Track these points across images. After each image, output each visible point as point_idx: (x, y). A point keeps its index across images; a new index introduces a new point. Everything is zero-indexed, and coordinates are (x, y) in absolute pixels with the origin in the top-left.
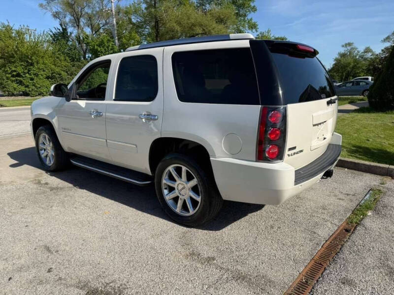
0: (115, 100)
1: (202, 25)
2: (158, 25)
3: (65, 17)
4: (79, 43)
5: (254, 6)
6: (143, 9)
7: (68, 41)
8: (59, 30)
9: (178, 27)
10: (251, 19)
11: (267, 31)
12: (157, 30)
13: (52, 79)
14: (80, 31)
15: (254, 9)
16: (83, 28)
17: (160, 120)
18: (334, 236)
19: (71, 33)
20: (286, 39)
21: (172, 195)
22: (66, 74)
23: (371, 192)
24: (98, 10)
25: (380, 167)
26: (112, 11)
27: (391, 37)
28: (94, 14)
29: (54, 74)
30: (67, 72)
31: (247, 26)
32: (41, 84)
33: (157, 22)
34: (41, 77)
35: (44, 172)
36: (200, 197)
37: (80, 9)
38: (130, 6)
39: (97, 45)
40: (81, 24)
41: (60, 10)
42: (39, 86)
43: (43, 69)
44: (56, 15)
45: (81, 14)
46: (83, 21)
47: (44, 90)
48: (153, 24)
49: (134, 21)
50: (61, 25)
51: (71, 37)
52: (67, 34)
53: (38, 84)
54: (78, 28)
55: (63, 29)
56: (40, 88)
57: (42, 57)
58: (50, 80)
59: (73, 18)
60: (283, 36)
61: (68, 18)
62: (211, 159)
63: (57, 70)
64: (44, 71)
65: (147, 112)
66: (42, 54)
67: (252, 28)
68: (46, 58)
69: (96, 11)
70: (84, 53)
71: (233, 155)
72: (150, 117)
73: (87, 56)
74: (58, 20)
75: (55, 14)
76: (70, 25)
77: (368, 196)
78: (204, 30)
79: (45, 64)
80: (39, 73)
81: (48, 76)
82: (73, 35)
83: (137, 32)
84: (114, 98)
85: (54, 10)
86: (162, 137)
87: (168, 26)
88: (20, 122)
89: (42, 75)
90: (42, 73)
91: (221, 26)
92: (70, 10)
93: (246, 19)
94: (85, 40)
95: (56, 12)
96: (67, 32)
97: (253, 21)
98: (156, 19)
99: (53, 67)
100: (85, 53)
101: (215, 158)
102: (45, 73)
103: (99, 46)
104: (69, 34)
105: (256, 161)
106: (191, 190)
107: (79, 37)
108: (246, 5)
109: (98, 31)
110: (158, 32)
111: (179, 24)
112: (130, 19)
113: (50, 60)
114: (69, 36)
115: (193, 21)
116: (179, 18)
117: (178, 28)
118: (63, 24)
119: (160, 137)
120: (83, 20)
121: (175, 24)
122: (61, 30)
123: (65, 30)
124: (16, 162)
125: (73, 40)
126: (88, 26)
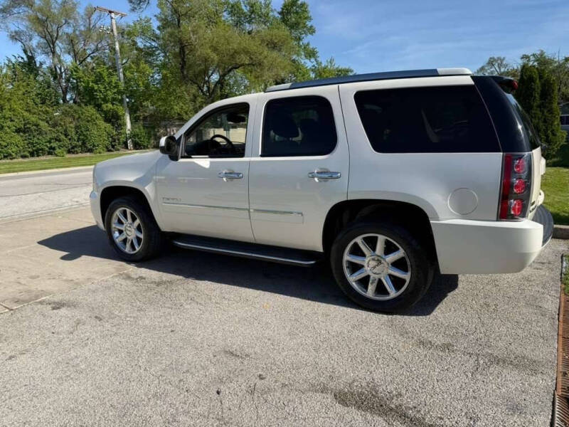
0: (262, 156)
1: (248, 52)
2: (184, 52)
3: (31, 40)
4: (55, 78)
5: (311, 27)
6: (155, 28)
7: (37, 75)
8: (22, 58)
9: (214, 55)
10: (308, 44)
11: (329, 60)
12: (183, 60)
13: (24, 132)
14: (56, 60)
15: (312, 31)
16: (60, 56)
17: (344, 179)
18: (562, 309)
19: (41, 64)
20: (352, 71)
21: (358, 275)
22: (46, 124)
23: (564, 258)
24: (82, 28)
25: (561, 229)
26: (112, 31)
27: (486, 68)
28: (76, 35)
29: (28, 126)
30: (47, 122)
31: (303, 53)
32: (8, 141)
33: (182, 49)
34: (8, 130)
35: (124, 264)
36: (409, 273)
37: (55, 27)
38: (135, 25)
39: (92, 82)
40: (57, 49)
41: (22, 28)
42: (4, 144)
43: (10, 118)
44: (15, 37)
45: (58, 35)
46: (60, 46)
47: (14, 150)
48: (177, 50)
49: (140, 45)
50: (25, 51)
51: (42, 70)
52: (36, 65)
53: (4, 141)
54: (53, 55)
55: (28, 56)
56: (6, 147)
57: (9, 100)
58: (21, 134)
59: (45, 41)
60: (347, 68)
61: (36, 41)
62: (431, 222)
63: (33, 119)
64: (12, 121)
65: (321, 169)
66: (7, 95)
67: (310, 57)
68: (14, 101)
69: (80, 31)
70: (63, 92)
71: (464, 215)
72: (327, 175)
73: (68, 97)
74: (20, 44)
75: (14, 34)
76: (39, 51)
77: (564, 263)
78: (251, 59)
79: (14, 111)
80: (5, 125)
81: (19, 129)
82: (44, 66)
83: (146, 62)
84: (260, 154)
85: (13, 28)
86: (349, 199)
87: (199, 53)
88: (12, 198)
89: (8, 127)
90: (9, 123)
91: (275, 54)
92: (41, 29)
93: (301, 44)
94: (75, 73)
95: (16, 32)
96: (35, 62)
97: (311, 47)
98: (181, 44)
99: (26, 114)
100: (65, 93)
101: (438, 220)
102: (14, 123)
103: (96, 82)
104: (38, 65)
105: (497, 221)
106: (390, 265)
107: (56, 69)
108: (301, 25)
109: (84, 60)
110: (184, 62)
111: (215, 49)
112: (135, 43)
113: (20, 104)
114: (38, 68)
115: (235, 46)
116: (214, 42)
117: (215, 57)
118: (28, 50)
119: (345, 199)
120: (60, 44)
121: (209, 51)
122: (26, 59)
123: (31, 58)
124: (65, 253)
125: (45, 74)
126: (69, 53)
